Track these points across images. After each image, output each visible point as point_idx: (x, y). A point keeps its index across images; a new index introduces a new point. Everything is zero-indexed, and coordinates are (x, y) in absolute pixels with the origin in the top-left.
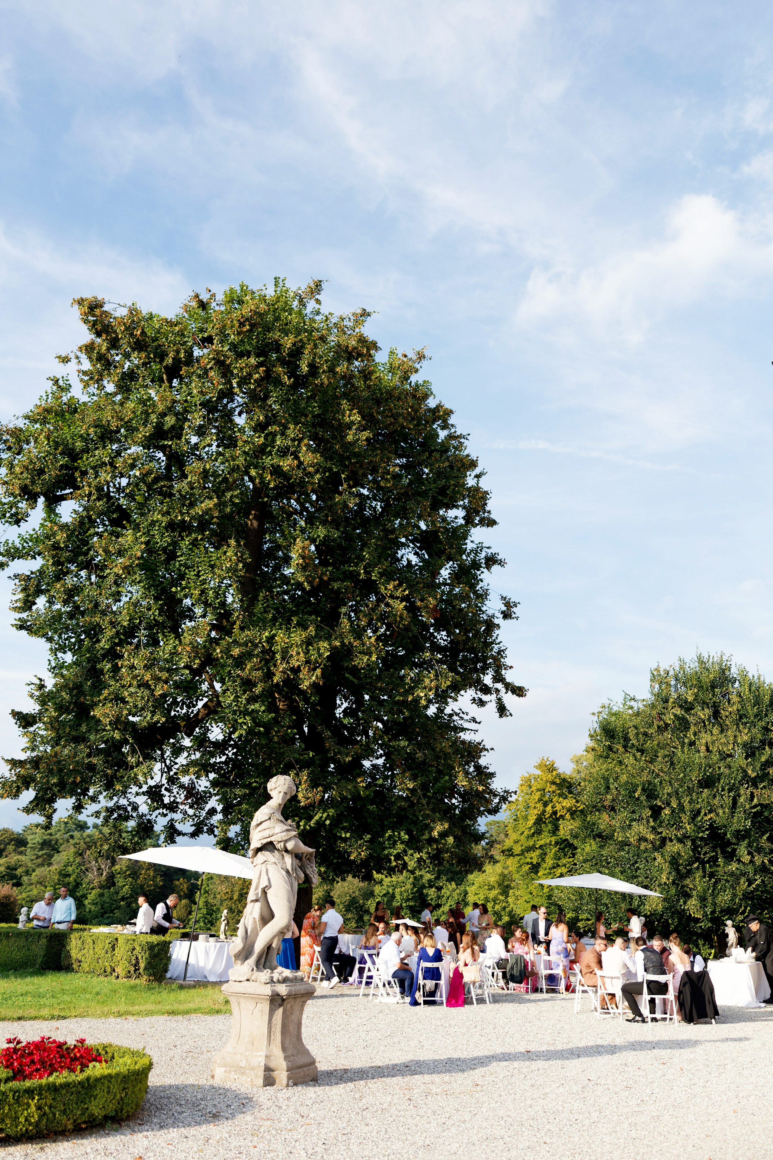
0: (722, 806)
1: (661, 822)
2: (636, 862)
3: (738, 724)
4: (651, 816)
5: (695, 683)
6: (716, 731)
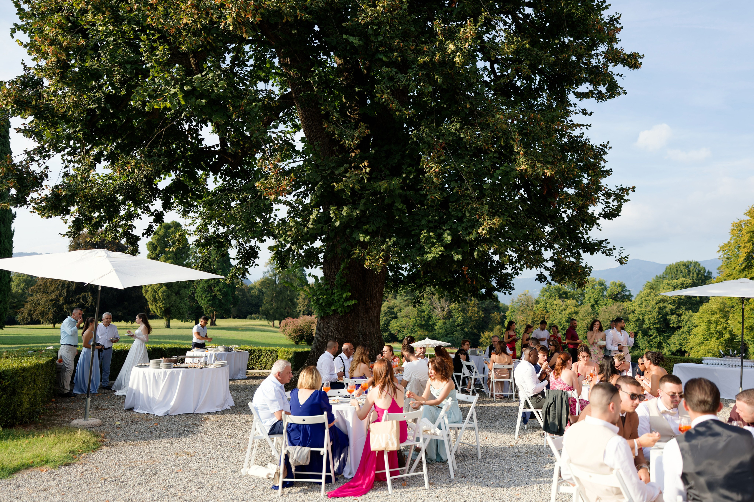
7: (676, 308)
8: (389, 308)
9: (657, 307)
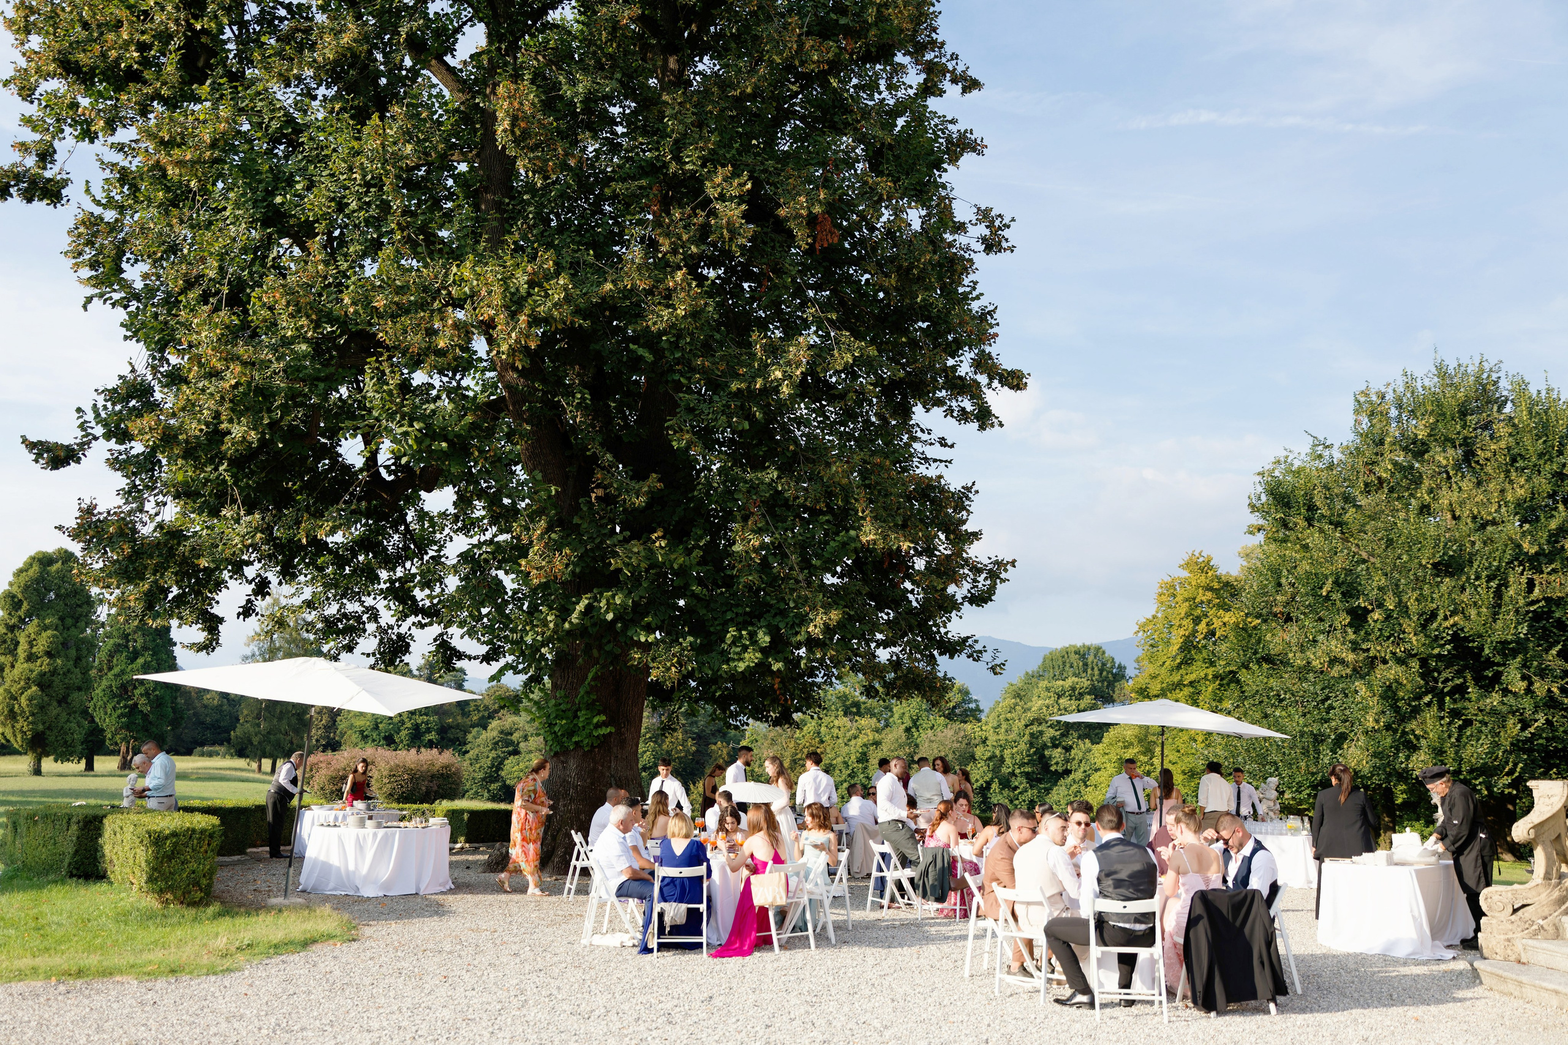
0: (1475, 603)
1: (1367, 634)
2: (1328, 698)
3: (1508, 471)
4: (1350, 625)
5: (1430, 408)
6: (1466, 485)
7: (1062, 735)
8: (502, 732)
9: (1027, 732)
